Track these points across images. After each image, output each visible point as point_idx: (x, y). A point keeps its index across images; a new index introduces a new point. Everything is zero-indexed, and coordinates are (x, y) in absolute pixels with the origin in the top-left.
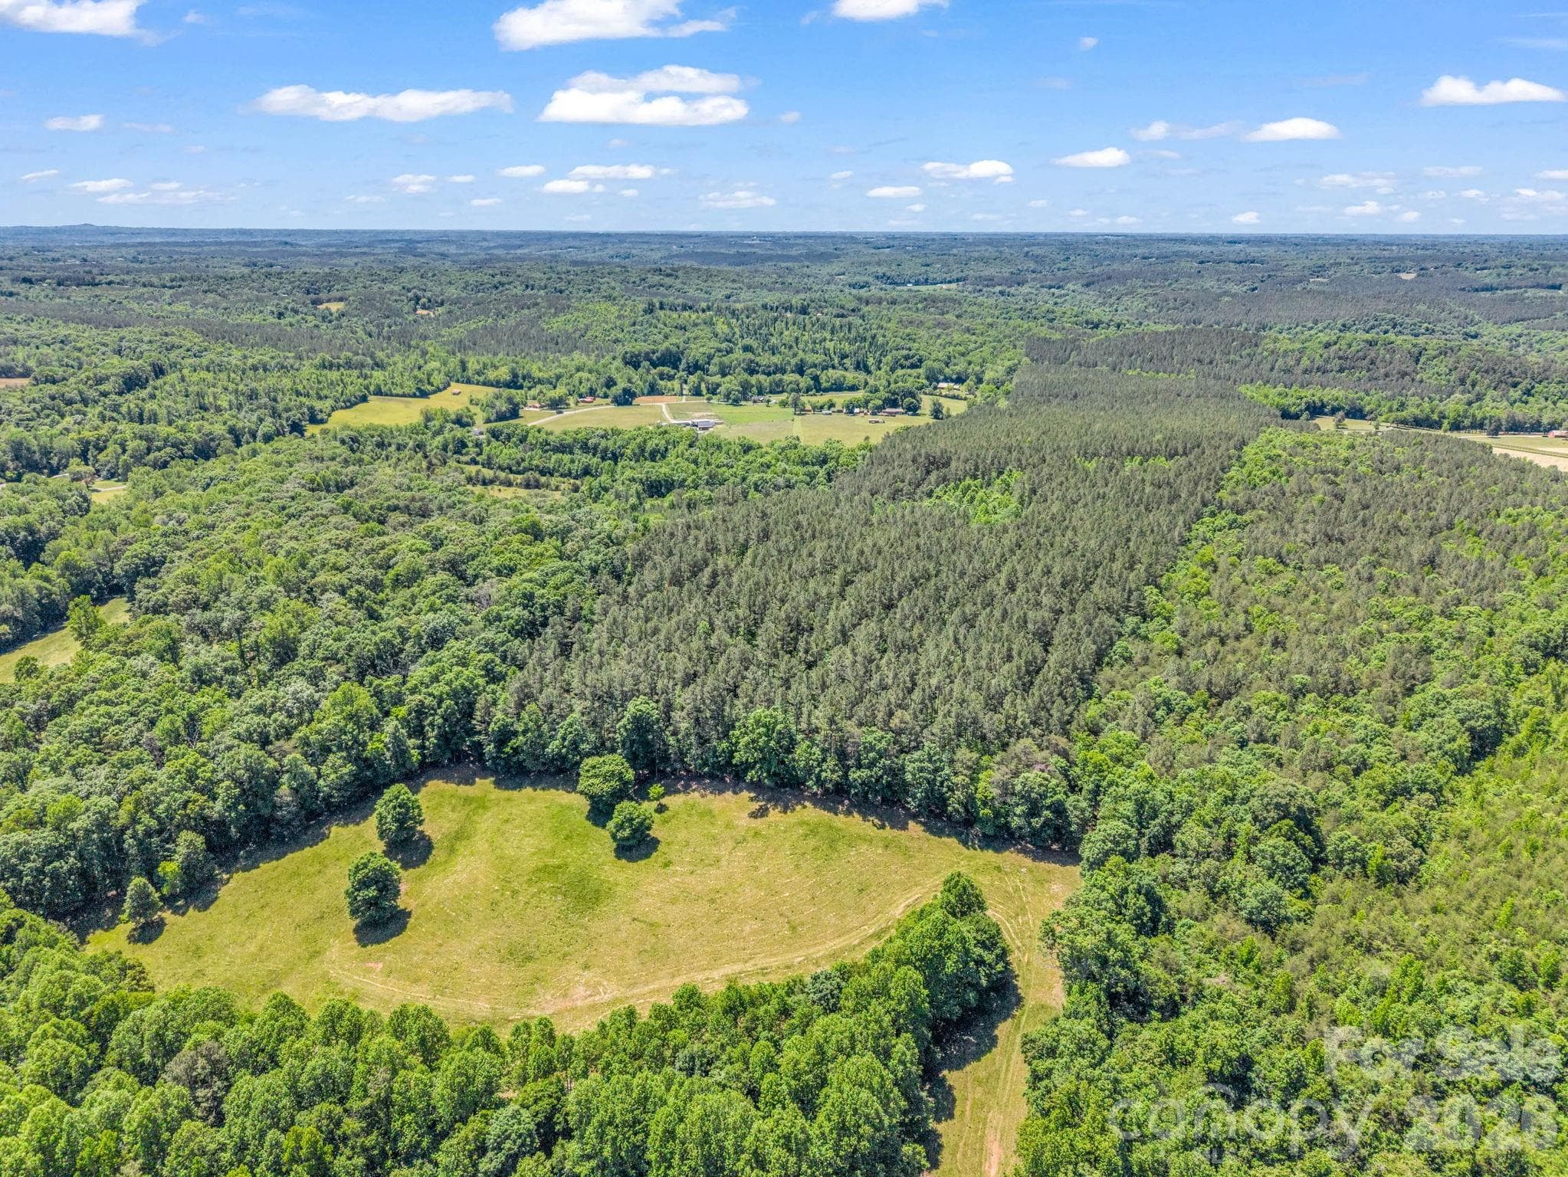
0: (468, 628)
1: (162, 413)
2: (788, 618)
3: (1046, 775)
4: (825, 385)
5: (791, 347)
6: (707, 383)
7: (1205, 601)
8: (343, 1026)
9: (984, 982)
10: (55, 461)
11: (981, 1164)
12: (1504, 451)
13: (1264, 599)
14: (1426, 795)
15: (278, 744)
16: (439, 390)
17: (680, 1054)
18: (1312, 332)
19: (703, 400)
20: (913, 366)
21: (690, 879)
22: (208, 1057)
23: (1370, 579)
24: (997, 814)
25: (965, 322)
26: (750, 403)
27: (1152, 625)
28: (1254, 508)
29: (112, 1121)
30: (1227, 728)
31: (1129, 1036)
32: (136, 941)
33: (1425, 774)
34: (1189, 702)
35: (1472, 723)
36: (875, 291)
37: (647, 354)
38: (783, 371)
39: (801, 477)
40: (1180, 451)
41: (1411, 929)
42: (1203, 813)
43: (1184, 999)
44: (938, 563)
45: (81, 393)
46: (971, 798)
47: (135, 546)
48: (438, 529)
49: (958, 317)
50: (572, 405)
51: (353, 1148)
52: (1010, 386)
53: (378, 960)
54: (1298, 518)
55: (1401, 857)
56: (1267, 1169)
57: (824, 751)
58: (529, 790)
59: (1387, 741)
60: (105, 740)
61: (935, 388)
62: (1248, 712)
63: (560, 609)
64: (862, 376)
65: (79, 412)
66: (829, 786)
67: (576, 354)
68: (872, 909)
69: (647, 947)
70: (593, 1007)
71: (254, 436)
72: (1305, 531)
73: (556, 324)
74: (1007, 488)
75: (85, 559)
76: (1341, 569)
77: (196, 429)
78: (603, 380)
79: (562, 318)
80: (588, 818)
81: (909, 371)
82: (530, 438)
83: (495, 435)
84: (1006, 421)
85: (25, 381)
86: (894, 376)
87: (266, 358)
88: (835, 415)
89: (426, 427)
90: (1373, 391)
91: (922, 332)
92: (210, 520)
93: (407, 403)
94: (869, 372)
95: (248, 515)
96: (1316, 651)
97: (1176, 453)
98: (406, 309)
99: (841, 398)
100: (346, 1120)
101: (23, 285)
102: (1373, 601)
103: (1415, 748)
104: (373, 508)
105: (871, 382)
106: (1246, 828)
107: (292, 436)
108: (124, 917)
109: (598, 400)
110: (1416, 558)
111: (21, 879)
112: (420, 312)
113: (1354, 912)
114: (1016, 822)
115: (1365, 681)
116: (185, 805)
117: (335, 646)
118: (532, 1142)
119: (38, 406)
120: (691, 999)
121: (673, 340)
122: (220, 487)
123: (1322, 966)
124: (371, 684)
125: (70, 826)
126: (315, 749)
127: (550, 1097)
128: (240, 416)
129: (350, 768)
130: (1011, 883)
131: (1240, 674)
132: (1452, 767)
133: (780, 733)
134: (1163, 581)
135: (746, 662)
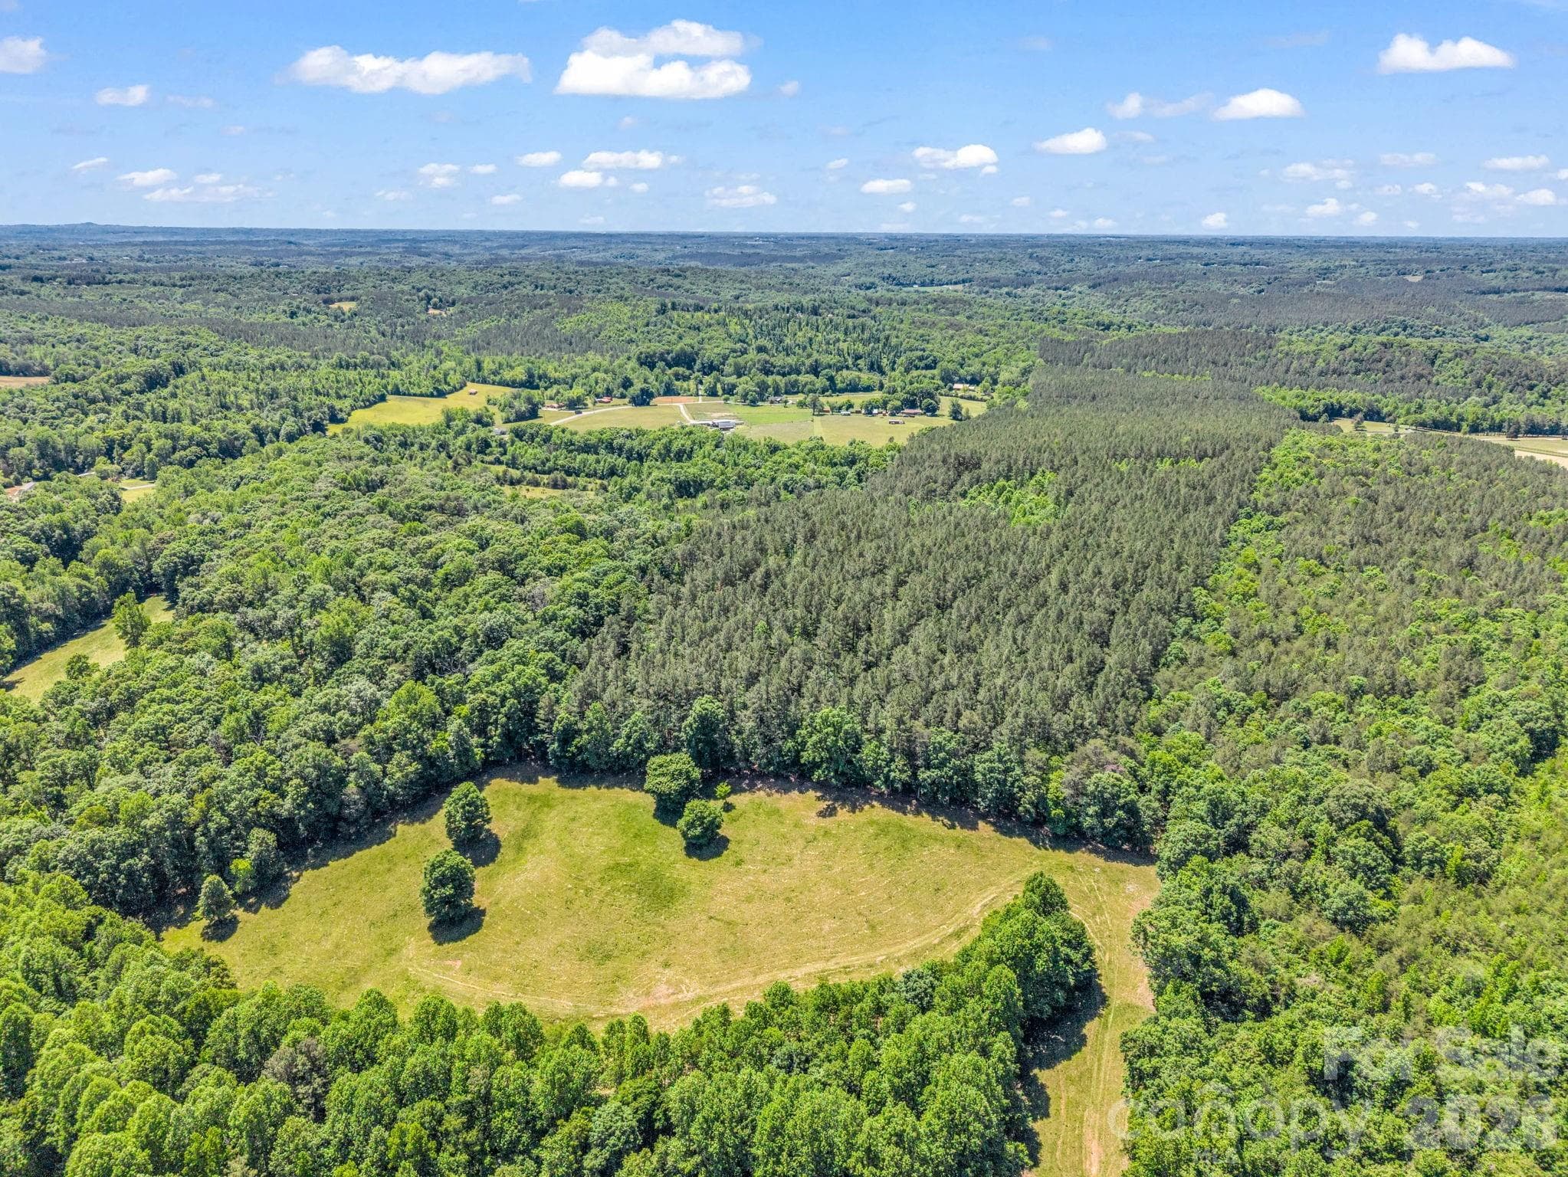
0: (524, 627)
1: (186, 411)
2: (846, 618)
3: (1117, 775)
4: (840, 385)
5: (805, 348)
6: (723, 383)
7: (1252, 603)
8: (439, 1024)
9: (1072, 981)
10: (80, 460)
11: (1081, 1162)
12: (1529, 454)
13: (1311, 601)
14: (1494, 797)
15: (343, 742)
16: (455, 390)
17: (778, 1052)
18: (1323, 334)
19: (719, 401)
20: (928, 367)
21: (763, 878)
22: (307, 1054)
23: (1412, 581)
24: (1069, 814)
25: (978, 324)
26: (767, 404)
27: (1205, 626)
28: (1289, 510)
29: (217, 1117)
30: (1288, 729)
31: (1226, 1035)
32: (210, 939)
33: (1492, 775)
34: (1249, 702)
35: (1531, 724)
36: (881, 292)
37: (662, 354)
38: (799, 373)
39: (831, 478)
40: (1210, 452)
41: (1496, 930)
42: (1278, 812)
43: (1276, 999)
44: (987, 564)
45: (103, 392)
46: (1042, 799)
47: (173, 545)
48: (483, 529)
49: (969, 318)
50: (590, 405)
51: (455, 1145)
52: (1029, 387)
53: (456, 958)
54: (1333, 521)
55: (1478, 858)
56: (1380, 1168)
57: (892, 751)
58: (593, 788)
59: (1448, 742)
60: (171, 738)
61: (951, 389)
62: (1308, 713)
63: (615, 608)
64: (876, 377)
65: (103, 410)
66: (899, 786)
67: (590, 355)
68: (949, 908)
69: (727, 946)
70: (677, 1006)
71: (277, 434)
72: (1342, 533)
73: (569, 325)
74: (1041, 490)
75: (123, 558)
76: (1382, 571)
77: (220, 428)
78: (619, 381)
79: (574, 318)
80: (655, 816)
81: (924, 372)
82: (554, 438)
83: (519, 435)
84: (1030, 423)
85: (45, 380)
86: (908, 378)
87: (283, 357)
88: (854, 416)
89: (448, 426)
90: (1389, 394)
91: (936, 334)
92: (246, 519)
93: (425, 403)
94: (883, 373)
95: (283, 514)
96: (1370, 652)
97: (1206, 455)
98: (418, 308)
99: (859, 399)
100: (447, 1117)
101: (35, 284)
102: (1418, 603)
103: (1477, 749)
104: (408, 507)
105: (887, 384)
106: (1323, 828)
107: (316, 436)
108: (198, 914)
109: (615, 401)
110: (1454, 560)
111: (97, 876)
112: (431, 311)
113: (1438, 913)
114: (1087, 822)
115: (1420, 682)
116: (256, 802)
117: (393, 644)
118: (635, 1139)
119: (62, 405)
120: (783, 997)
121: (687, 340)
122: (251, 486)
123: (1414, 966)
124: (433, 683)
125: (143, 823)
126: (380, 748)
127: (649, 1093)
128: (264, 415)
129: (416, 766)
130: (1086, 883)
131: (1295, 675)
132: (1515, 769)
133: (847, 733)
134: (1210, 582)
135: (809, 662)
